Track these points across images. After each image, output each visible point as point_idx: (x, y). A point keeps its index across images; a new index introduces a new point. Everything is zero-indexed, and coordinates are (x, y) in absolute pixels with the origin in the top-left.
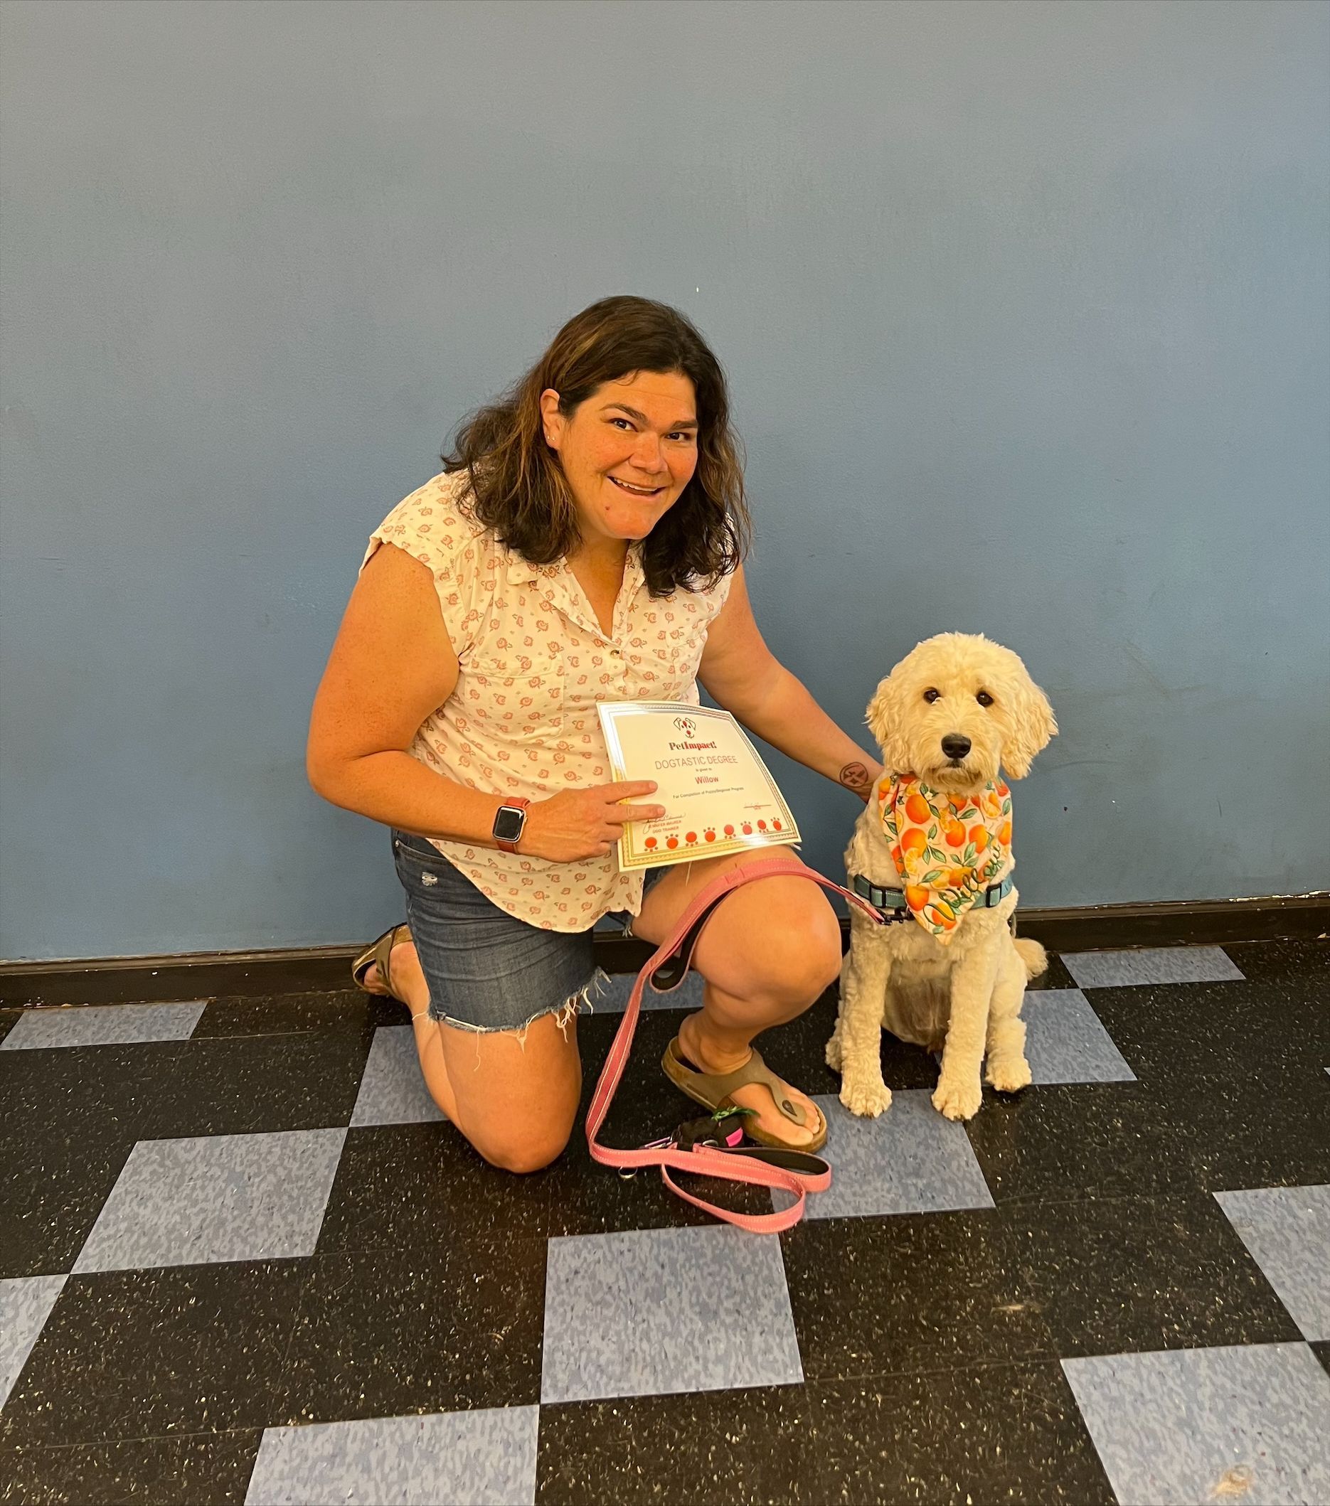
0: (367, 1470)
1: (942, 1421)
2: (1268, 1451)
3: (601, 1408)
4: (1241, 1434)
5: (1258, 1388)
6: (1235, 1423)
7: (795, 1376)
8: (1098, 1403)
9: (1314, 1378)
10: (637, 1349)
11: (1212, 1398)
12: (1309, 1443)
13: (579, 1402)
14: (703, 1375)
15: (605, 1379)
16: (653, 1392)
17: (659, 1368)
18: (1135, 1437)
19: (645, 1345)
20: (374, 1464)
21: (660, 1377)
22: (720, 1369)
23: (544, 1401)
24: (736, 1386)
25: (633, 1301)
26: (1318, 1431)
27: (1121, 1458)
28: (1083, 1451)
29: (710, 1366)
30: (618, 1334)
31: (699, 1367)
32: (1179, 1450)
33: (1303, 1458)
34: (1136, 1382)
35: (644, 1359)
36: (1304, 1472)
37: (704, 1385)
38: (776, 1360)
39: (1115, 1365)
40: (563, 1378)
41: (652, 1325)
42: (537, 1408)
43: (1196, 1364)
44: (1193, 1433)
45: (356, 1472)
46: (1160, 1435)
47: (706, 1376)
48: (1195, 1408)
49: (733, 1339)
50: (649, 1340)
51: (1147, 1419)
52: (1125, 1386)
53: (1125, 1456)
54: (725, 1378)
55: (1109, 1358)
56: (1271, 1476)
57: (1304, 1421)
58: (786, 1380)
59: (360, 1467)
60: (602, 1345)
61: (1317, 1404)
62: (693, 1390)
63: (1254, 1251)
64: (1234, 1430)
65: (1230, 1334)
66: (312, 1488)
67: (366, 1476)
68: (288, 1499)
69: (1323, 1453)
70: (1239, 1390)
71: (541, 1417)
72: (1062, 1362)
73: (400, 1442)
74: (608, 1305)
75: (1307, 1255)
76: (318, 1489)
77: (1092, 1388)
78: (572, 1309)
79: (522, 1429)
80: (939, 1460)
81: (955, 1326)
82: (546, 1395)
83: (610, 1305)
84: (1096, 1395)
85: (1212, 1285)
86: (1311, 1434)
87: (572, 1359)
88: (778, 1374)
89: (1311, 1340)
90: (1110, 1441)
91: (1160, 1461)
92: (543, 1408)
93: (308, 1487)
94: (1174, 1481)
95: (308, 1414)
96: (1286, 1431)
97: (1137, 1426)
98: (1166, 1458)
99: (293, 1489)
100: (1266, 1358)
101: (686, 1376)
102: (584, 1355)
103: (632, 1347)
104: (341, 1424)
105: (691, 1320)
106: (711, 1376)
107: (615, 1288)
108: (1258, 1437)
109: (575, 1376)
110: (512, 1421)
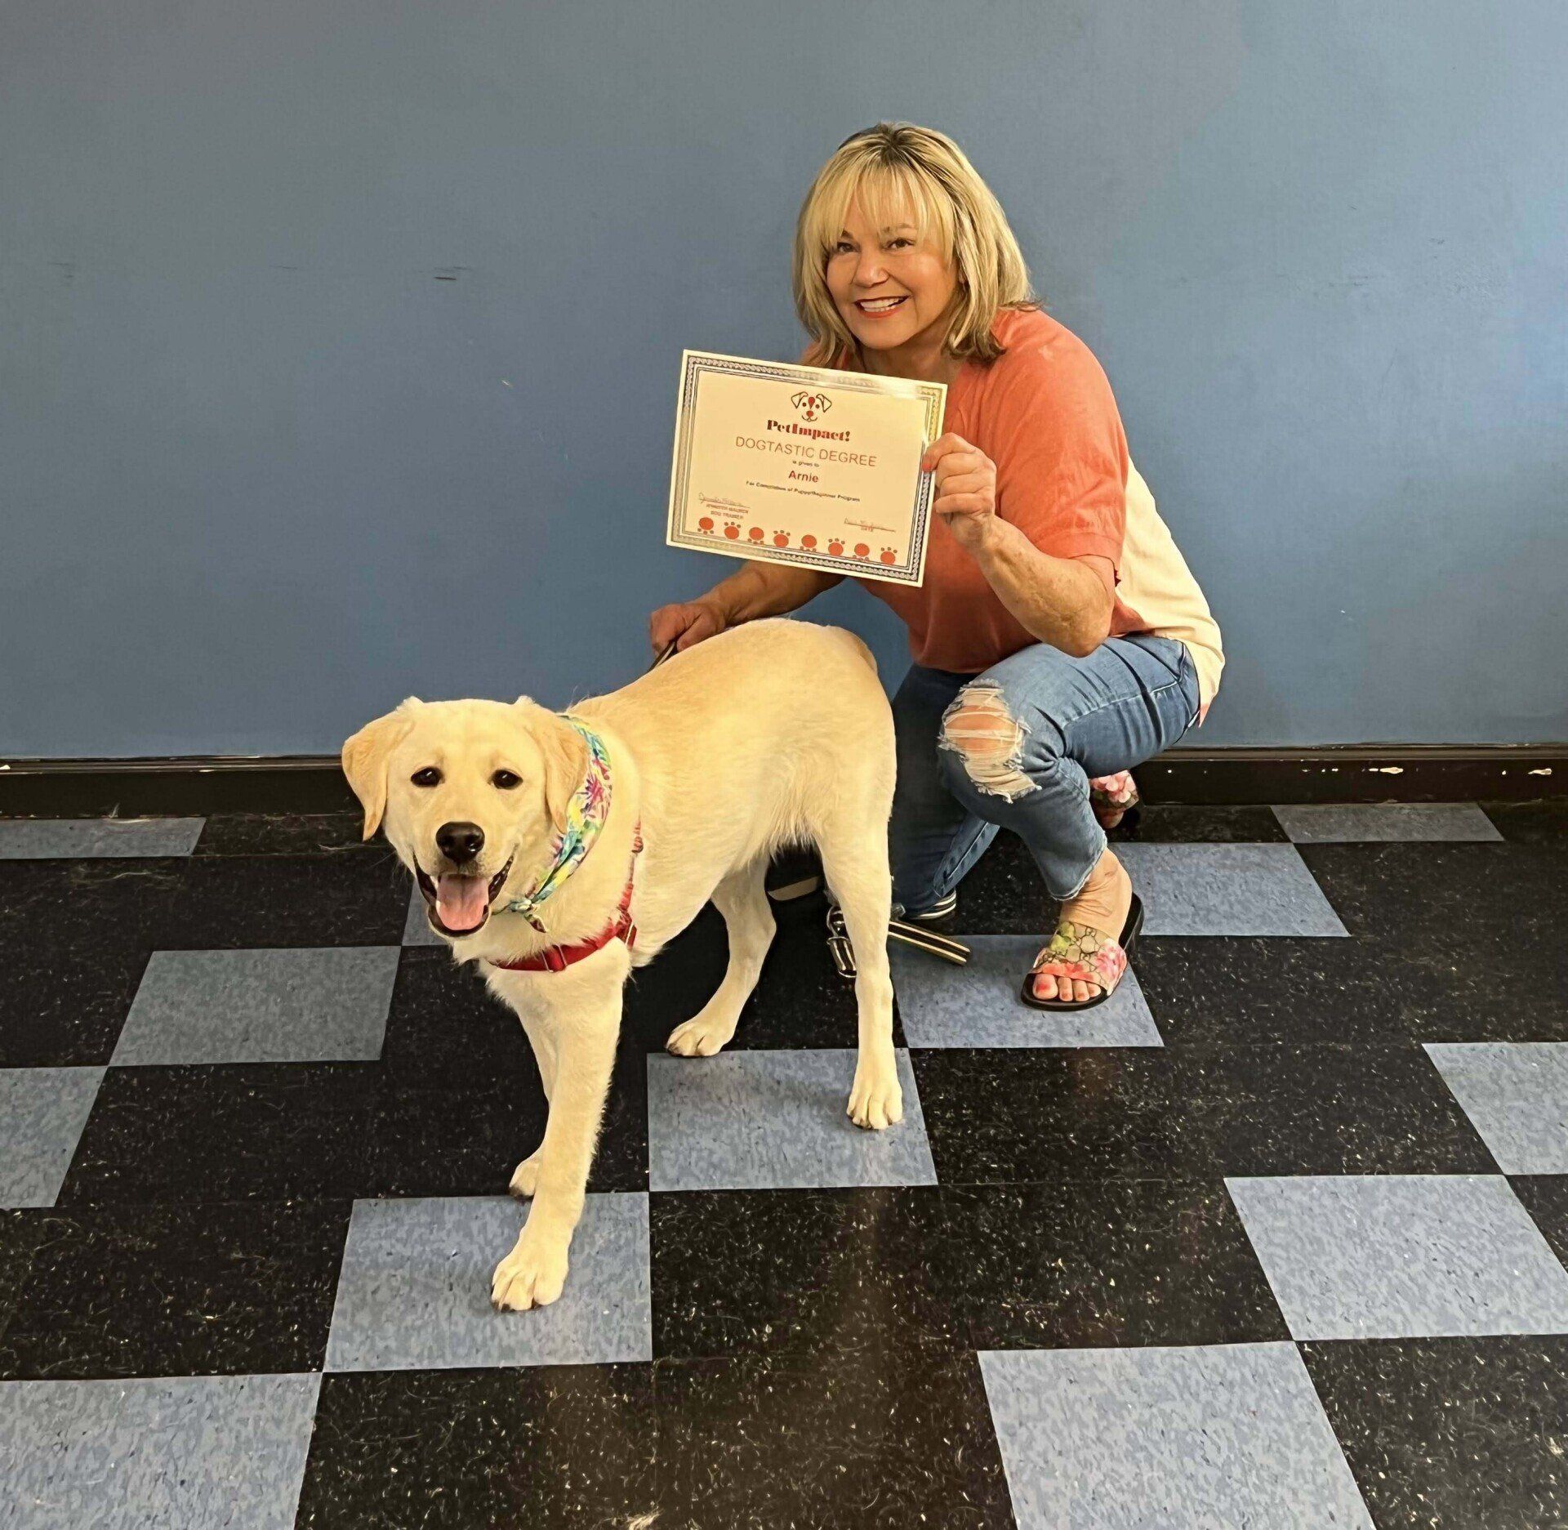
0: (469, 1235)
1: (1088, 1222)
2: (1440, 1258)
3: (716, 1197)
4: (1414, 1244)
5: (1440, 1208)
6: (1408, 1235)
7: (930, 1179)
8: (1262, 1215)
9: (1505, 1203)
10: (754, 1150)
11: (1388, 1214)
12: (1486, 1254)
13: (691, 1192)
14: (826, 1176)
15: (718, 1173)
16: (771, 1187)
17: (778, 1167)
18: (1296, 1241)
19: (761, 1148)
20: (475, 1232)
21: (779, 1175)
22: (846, 1170)
23: (653, 1189)
24: (863, 1185)
25: (747, 1111)
26: (1500, 1245)
27: (1280, 1257)
28: (1239, 1251)
29: (834, 1167)
30: (732, 1138)
31: (824, 1169)
32: (1343, 1254)
33: (1477, 1264)
34: (1305, 1199)
35: (761, 1160)
36: (1477, 1274)
37: (828, 1183)
38: (907, 1167)
39: (1283, 1185)
40: (672, 1173)
41: (768, 1131)
42: (646, 1195)
43: (1376, 1186)
44: (1362, 1241)
45: (456, 1237)
46: (1325, 1241)
47: (830, 1176)
48: (1368, 1222)
49: (857, 1145)
50: (766, 1144)
51: (1313, 1229)
52: (1292, 1202)
53: (1284, 1255)
54: (851, 1178)
55: (1278, 1179)
56: (1439, 1277)
57: (1486, 1236)
58: (918, 1181)
59: (461, 1233)
60: (715, 1146)
61: (1503, 1224)
62: (816, 1186)
63: (1461, 1099)
64: (1407, 1241)
65: (1419, 1164)
66: (413, 1247)
67: (468, 1240)
68: (390, 1254)
69: (1500, 1261)
70: (1420, 1209)
71: (651, 1201)
72: (1225, 1180)
73: (501, 1216)
74: (719, 1113)
75: (1521, 1103)
76: (419, 1248)
77: (1255, 1202)
78: (679, 1115)
79: (631, 1210)
80: (1082, 1251)
81: (1108, 1146)
82: (655, 1184)
83: (721, 1112)
84: (1260, 1209)
85: (1406, 1123)
86: (1490, 1247)
87: (681, 1157)
88: (910, 1178)
89: (1509, 1172)
90: (1270, 1243)
91: (1321, 1262)
92: (653, 1196)
93: (409, 1245)
94: (1333, 1276)
95: (399, 1188)
96: (1464, 1243)
97: (1301, 1234)
98: (1328, 1258)
99: (393, 1246)
100: (1456, 1187)
101: (808, 1174)
102: (694, 1154)
103: (746, 1148)
104: (435, 1199)
105: (812, 1130)
106: (836, 1176)
107: (726, 1101)
108: (1432, 1247)
109: (685, 1171)
110: (619, 1203)
